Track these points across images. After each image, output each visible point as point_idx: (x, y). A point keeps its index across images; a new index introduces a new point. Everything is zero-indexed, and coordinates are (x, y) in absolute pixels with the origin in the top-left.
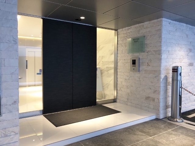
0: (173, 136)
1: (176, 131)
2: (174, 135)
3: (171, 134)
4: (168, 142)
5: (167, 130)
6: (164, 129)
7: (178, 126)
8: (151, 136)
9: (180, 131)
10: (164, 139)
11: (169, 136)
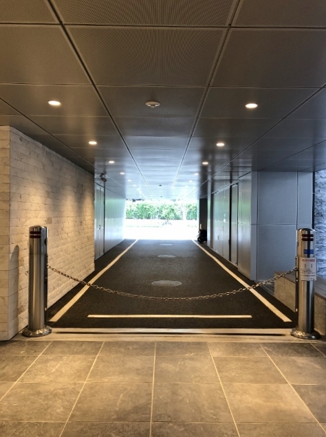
0: (53, 363)
1: (52, 353)
2: (53, 360)
3: (47, 361)
4: (51, 376)
5: (36, 357)
6: (28, 357)
7: (48, 342)
8: (15, 380)
9: (58, 350)
10: (43, 375)
11: (47, 367)
